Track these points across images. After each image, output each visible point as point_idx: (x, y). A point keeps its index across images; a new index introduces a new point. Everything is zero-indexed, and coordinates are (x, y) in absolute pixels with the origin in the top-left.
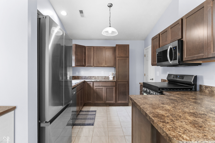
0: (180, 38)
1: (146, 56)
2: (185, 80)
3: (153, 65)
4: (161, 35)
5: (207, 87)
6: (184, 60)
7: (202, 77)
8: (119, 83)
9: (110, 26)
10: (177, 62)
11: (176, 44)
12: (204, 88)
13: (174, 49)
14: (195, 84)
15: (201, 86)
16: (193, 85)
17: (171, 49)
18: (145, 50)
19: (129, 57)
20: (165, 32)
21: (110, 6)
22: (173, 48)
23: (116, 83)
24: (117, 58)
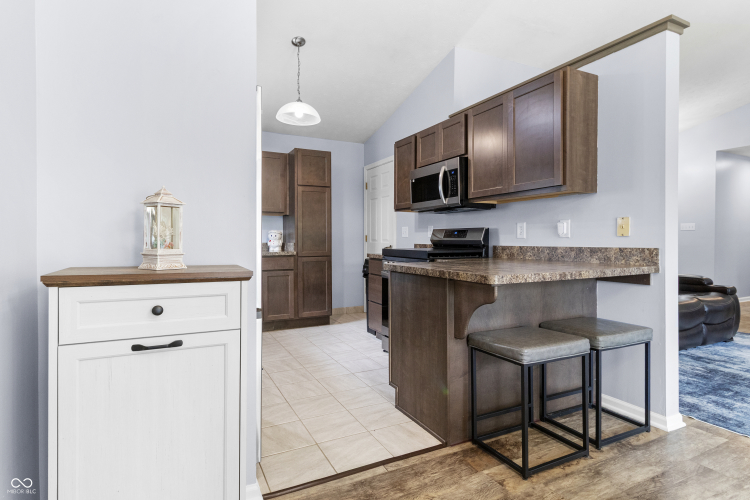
0: (463, 152)
1: (370, 186)
2: (469, 237)
3: (398, 209)
4: (419, 140)
5: (504, 248)
6: (470, 196)
7: (496, 231)
8: (305, 259)
9: (299, 100)
10: (456, 200)
11: (455, 163)
12: (499, 251)
13: (451, 175)
14: (486, 246)
15: (495, 248)
16: (484, 246)
17: (445, 172)
18: (366, 172)
19: (330, 187)
20: (429, 134)
21: (300, 43)
22: (450, 171)
23: (296, 262)
24: (299, 190)
